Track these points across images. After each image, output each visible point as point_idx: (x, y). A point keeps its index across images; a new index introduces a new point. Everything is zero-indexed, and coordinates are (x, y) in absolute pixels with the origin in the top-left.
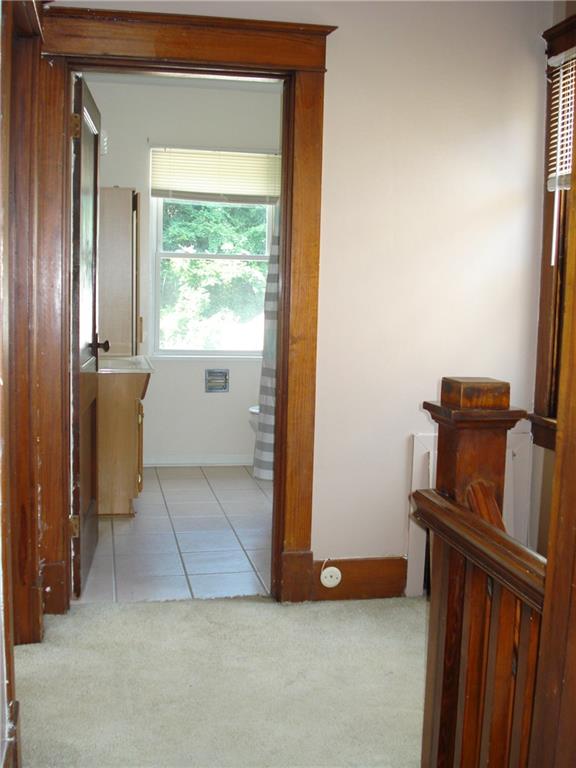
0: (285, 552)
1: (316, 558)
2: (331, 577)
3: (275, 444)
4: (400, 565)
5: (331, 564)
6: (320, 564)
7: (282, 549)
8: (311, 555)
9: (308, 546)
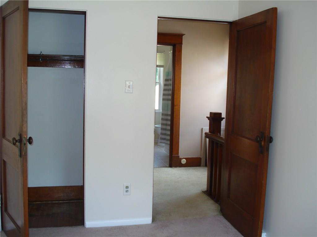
0: (173, 155)
1: (180, 157)
2: (184, 161)
3: (170, 134)
4: (200, 159)
5: (183, 158)
6: (181, 158)
7: (172, 155)
8: (179, 156)
9: (178, 154)
